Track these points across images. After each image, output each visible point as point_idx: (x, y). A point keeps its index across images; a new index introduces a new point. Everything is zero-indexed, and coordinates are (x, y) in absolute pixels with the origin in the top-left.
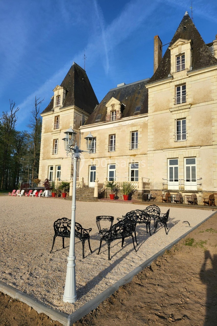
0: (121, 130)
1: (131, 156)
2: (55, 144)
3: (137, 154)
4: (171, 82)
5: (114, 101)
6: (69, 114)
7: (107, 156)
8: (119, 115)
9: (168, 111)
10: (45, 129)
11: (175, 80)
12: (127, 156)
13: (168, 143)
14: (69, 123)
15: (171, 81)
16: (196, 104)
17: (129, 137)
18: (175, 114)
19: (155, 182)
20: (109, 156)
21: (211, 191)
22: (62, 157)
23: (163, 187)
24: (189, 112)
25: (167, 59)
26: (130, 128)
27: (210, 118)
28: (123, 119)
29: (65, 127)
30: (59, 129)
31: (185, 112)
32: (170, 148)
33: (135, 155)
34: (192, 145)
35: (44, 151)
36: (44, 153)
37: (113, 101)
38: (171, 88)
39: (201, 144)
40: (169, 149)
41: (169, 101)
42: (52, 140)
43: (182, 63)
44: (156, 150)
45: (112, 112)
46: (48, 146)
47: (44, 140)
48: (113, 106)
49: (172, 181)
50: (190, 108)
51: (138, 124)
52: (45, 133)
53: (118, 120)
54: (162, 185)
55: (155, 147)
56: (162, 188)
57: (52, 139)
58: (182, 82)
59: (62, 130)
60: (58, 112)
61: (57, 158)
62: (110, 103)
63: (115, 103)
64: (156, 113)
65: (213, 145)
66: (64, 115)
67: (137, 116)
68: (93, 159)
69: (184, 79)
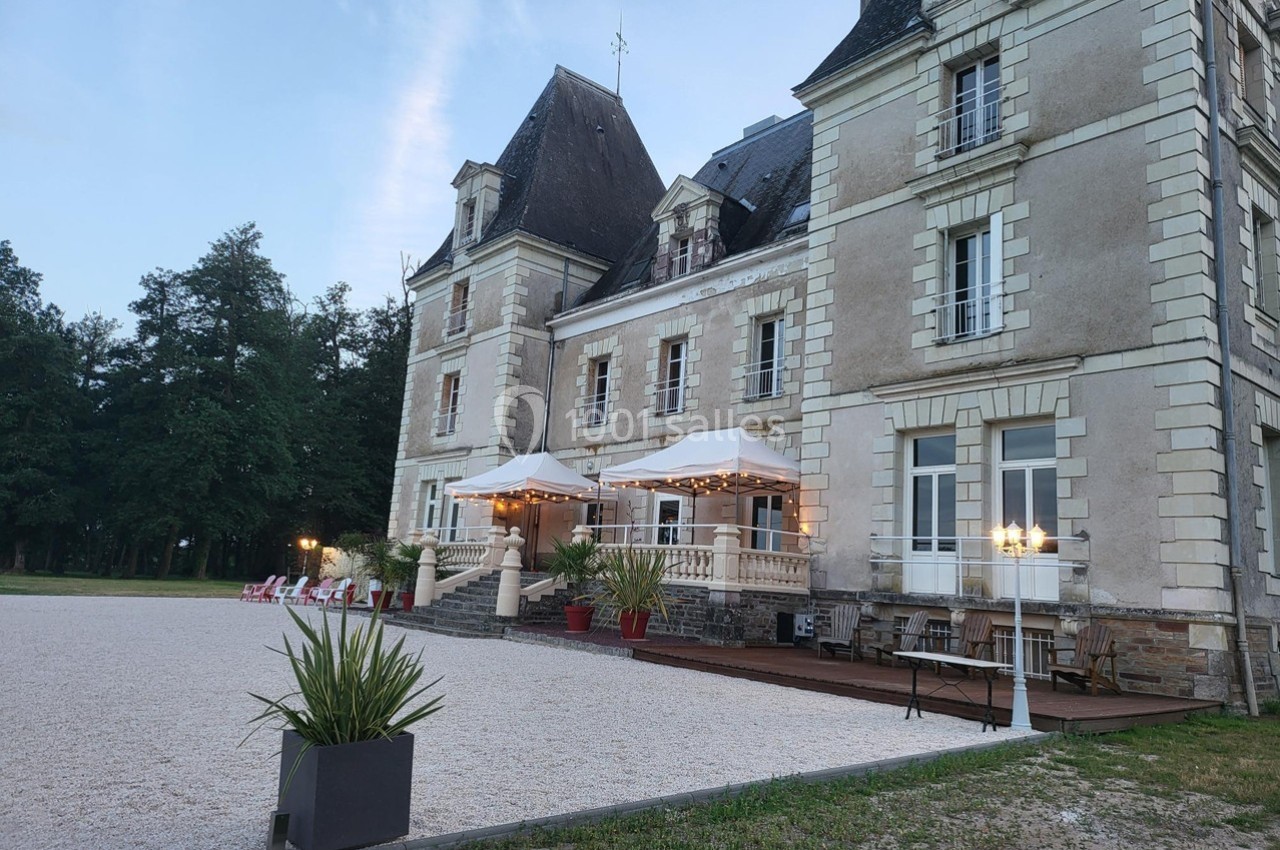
0: (713, 314)
2: (452, 392)
4: (922, 52)
5: (689, 190)
6: (502, 268)
8: (707, 251)
9: (905, 193)
10: (422, 335)
11: (940, 38)
13: (901, 352)
14: (500, 305)
15: (919, 44)
16: (1054, 136)
17: (743, 343)
18: (940, 204)
19: (834, 554)
21: (1145, 607)
22: (469, 445)
23: (875, 580)
24: (1018, 183)
26: (751, 301)
27: (1139, 199)
28: (718, 265)
29: (486, 323)
30: (465, 334)
31: (995, 186)
32: (910, 376)
34: (1031, 352)
35: (411, 422)
36: (410, 433)
37: (684, 192)
38: (923, 80)
39: (1080, 346)
40: (906, 380)
41: (912, 144)
42: (440, 378)
44: (840, 391)
45: (681, 239)
46: (425, 403)
47: (414, 380)
48: (681, 212)
49: (927, 545)
50: (1019, 164)
51: (788, 279)
52: (419, 351)
53: (702, 271)
54: (868, 568)
55: (837, 377)
56: (870, 582)
57: (440, 373)
58: (982, 37)
59: (474, 334)
60: (463, 266)
61: (452, 447)
62: (672, 202)
63: (691, 200)
64: (846, 214)
65: (1153, 346)
66: (484, 275)
68: (596, 450)
69: (988, 22)
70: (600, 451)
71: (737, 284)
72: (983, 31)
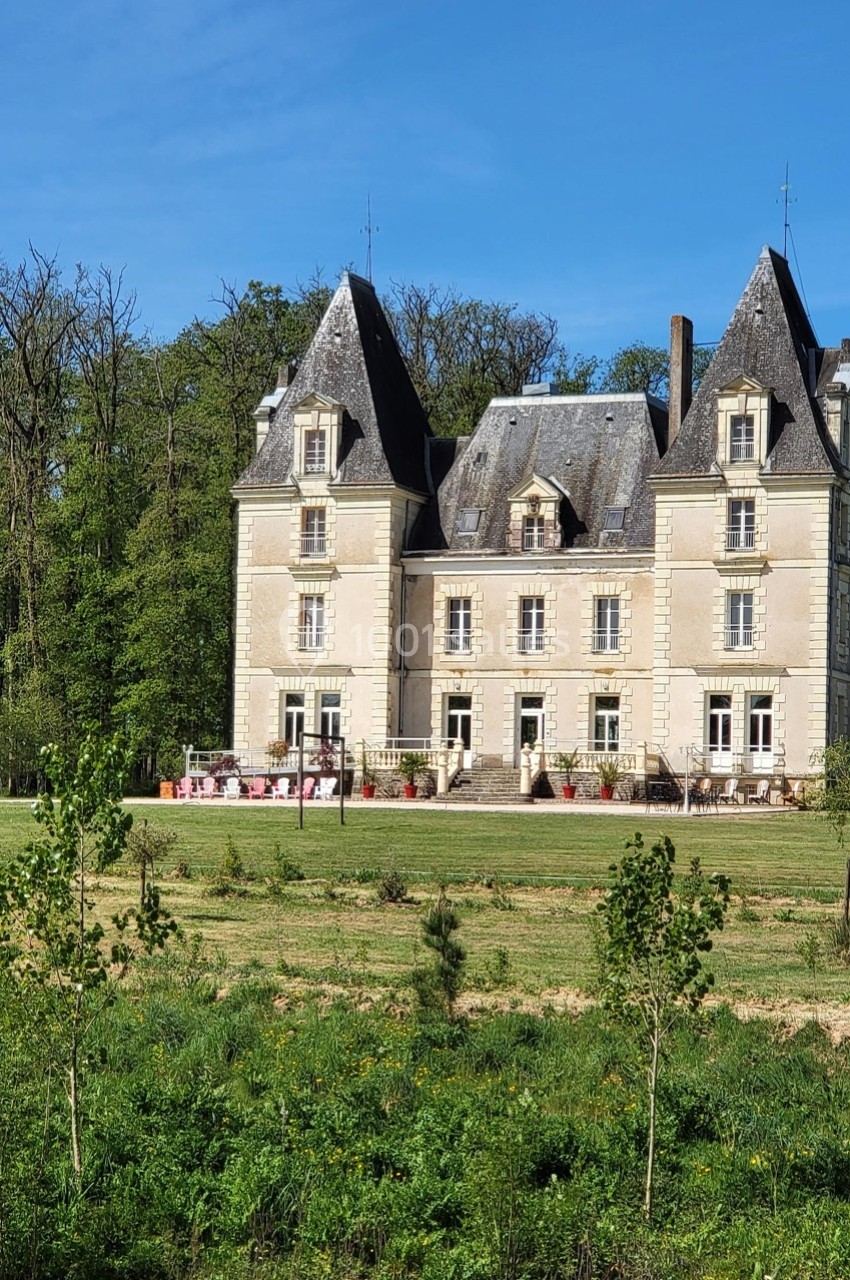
0: (563, 586)
1: (597, 671)
3: (615, 667)
4: (718, 487)
5: (540, 486)
6: (370, 511)
7: (516, 668)
8: (556, 538)
9: (709, 564)
10: (257, 548)
11: (727, 483)
12: (583, 671)
13: (707, 650)
14: (372, 544)
15: (718, 484)
17: (588, 611)
18: (727, 576)
22: (346, 664)
23: (694, 766)
24: (762, 578)
25: (708, 406)
26: (593, 585)
28: (568, 554)
29: (355, 557)
30: (327, 561)
31: (752, 576)
32: (711, 664)
33: (609, 671)
34: (765, 661)
35: (253, 632)
36: (253, 643)
37: (534, 486)
38: (718, 503)
39: (784, 662)
41: (712, 537)
43: (747, 440)
44: (675, 666)
45: (529, 521)
46: (272, 616)
48: (534, 501)
49: (716, 749)
50: (762, 569)
51: (620, 576)
52: (256, 564)
53: (550, 553)
55: (673, 658)
56: (692, 768)
57: (292, 590)
58: (747, 493)
59: (339, 564)
60: (316, 495)
63: (542, 494)
64: (676, 564)
65: (809, 667)
66: (346, 511)
67: (615, 552)
68: (461, 673)
69: (751, 487)
70: (466, 674)
71: (583, 570)
72: (747, 490)
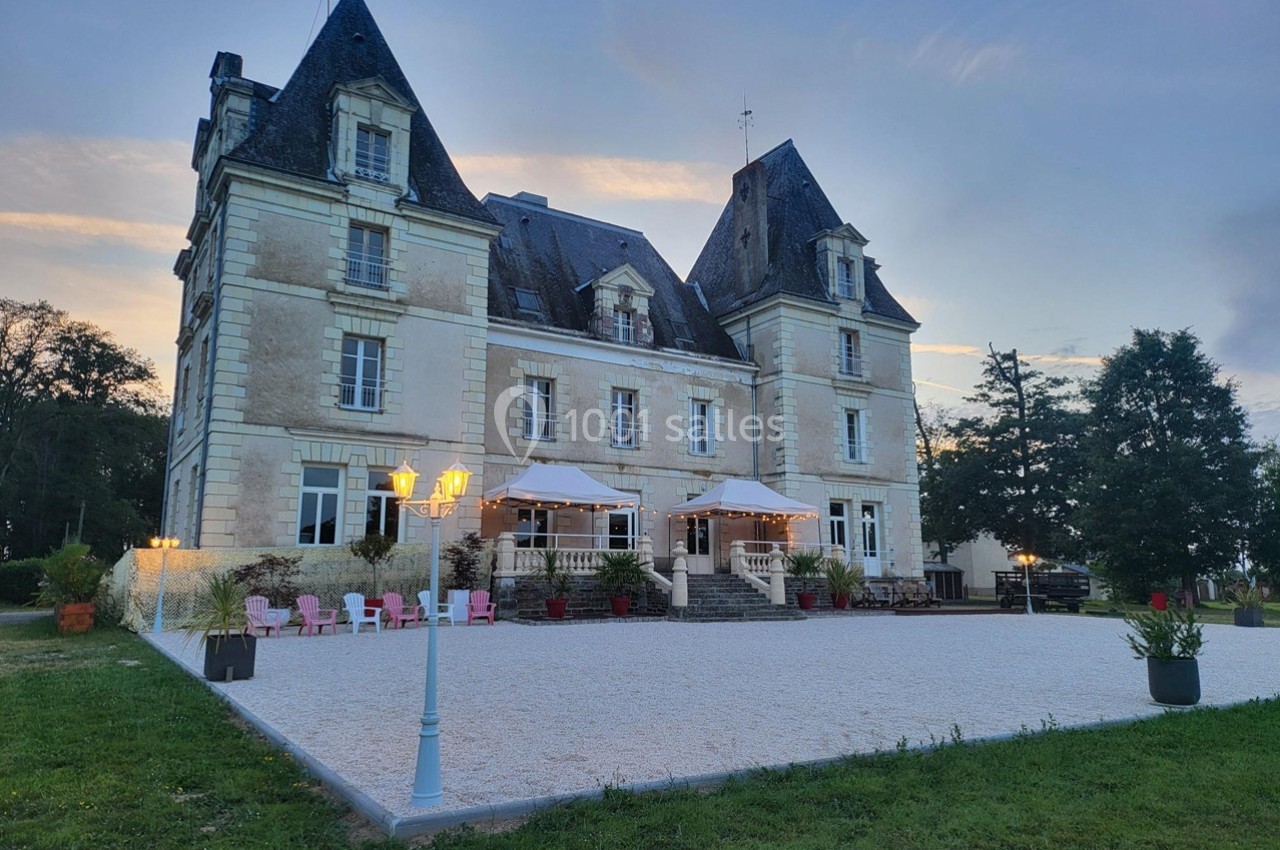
0: (659, 384)
1: (696, 472)
3: (711, 470)
5: (631, 277)
6: (460, 250)
7: (607, 461)
8: (649, 334)
9: (828, 382)
12: (681, 470)
14: (461, 290)
17: (684, 412)
18: (842, 395)
20: (617, 459)
22: (420, 434)
24: (868, 401)
26: (689, 386)
28: (663, 351)
30: (391, 296)
33: (707, 473)
34: (875, 475)
37: (625, 276)
39: (889, 477)
43: (847, 281)
44: (804, 472)
48: (626, 292)
51: (713, 383)
53: (646, 348)
60: (375, 206)
62: (617, 279)
63: (635, 287)
65: (907, 483)
66: (422, 240)
67: (709, 359)
68: (544, 462)
69: (856, 321)
70: (550, 463)
71: (677, 371)
